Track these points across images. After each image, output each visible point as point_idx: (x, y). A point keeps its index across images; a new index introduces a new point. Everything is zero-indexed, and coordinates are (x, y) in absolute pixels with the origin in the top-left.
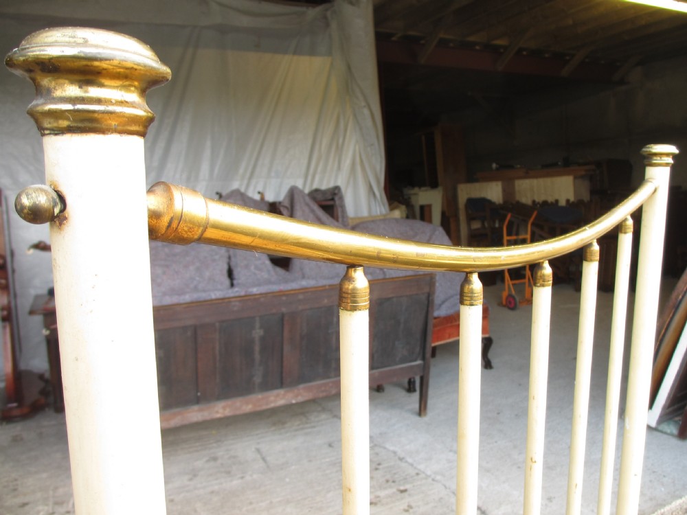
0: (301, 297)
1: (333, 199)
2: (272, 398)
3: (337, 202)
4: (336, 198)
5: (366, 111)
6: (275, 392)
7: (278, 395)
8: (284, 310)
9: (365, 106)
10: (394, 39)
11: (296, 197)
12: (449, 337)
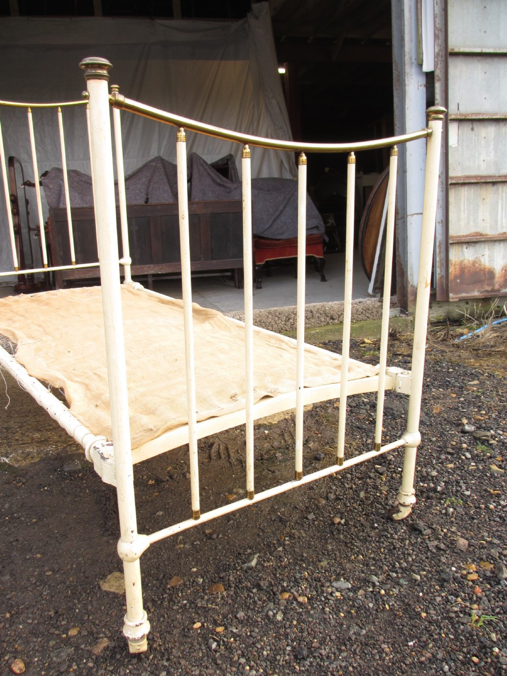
0: (159, 207)
1: (227, 164)
2: (146, 269)
3: (230, 166)
4: (229, 163)
5: (274, 102)
6: (147, 266)
7: (149, 268)
8: (149, 215)
9: (273, 98)
10: (308, 41)
11: (194, 159)
12: (289, 255)
